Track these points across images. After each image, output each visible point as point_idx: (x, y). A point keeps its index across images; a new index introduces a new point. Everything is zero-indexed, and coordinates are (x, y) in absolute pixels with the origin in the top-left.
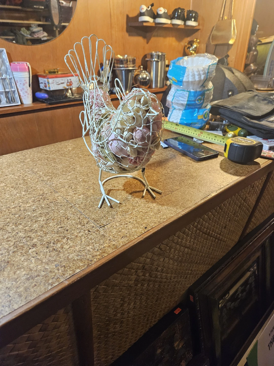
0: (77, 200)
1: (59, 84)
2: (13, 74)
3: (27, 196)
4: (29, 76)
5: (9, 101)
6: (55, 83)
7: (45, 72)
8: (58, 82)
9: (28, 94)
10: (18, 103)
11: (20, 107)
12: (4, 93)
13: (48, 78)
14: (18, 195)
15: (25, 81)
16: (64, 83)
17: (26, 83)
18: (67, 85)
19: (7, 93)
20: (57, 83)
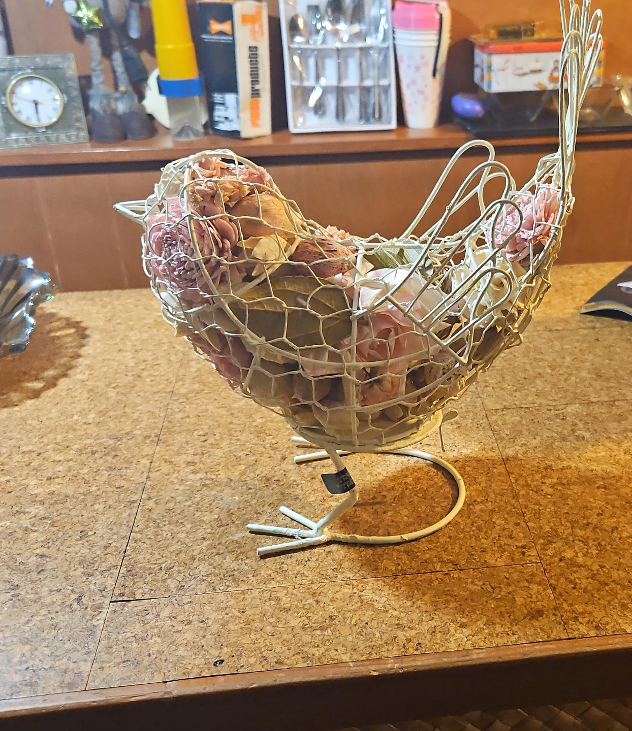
0: (171, 487)
1: (524, 74)
2: (397, 35)
3: (85, 430)
4: (435, 44)
5: (365, 116)
6: (510, 71)
7: (487, 33)
8: (522, 68)
9: (426, 99)
10: (389, 123)
11: (393, 137)
12: (358, 92)
13: (490, 54)
14: (75, 417)
15: (422, 57)
16: (540, 71)
17: (425, 64)
18: (553, 79)
19: (366, 91)
20: (521, 72)
